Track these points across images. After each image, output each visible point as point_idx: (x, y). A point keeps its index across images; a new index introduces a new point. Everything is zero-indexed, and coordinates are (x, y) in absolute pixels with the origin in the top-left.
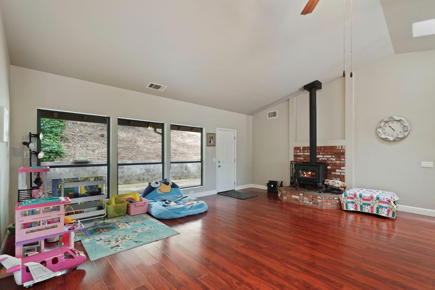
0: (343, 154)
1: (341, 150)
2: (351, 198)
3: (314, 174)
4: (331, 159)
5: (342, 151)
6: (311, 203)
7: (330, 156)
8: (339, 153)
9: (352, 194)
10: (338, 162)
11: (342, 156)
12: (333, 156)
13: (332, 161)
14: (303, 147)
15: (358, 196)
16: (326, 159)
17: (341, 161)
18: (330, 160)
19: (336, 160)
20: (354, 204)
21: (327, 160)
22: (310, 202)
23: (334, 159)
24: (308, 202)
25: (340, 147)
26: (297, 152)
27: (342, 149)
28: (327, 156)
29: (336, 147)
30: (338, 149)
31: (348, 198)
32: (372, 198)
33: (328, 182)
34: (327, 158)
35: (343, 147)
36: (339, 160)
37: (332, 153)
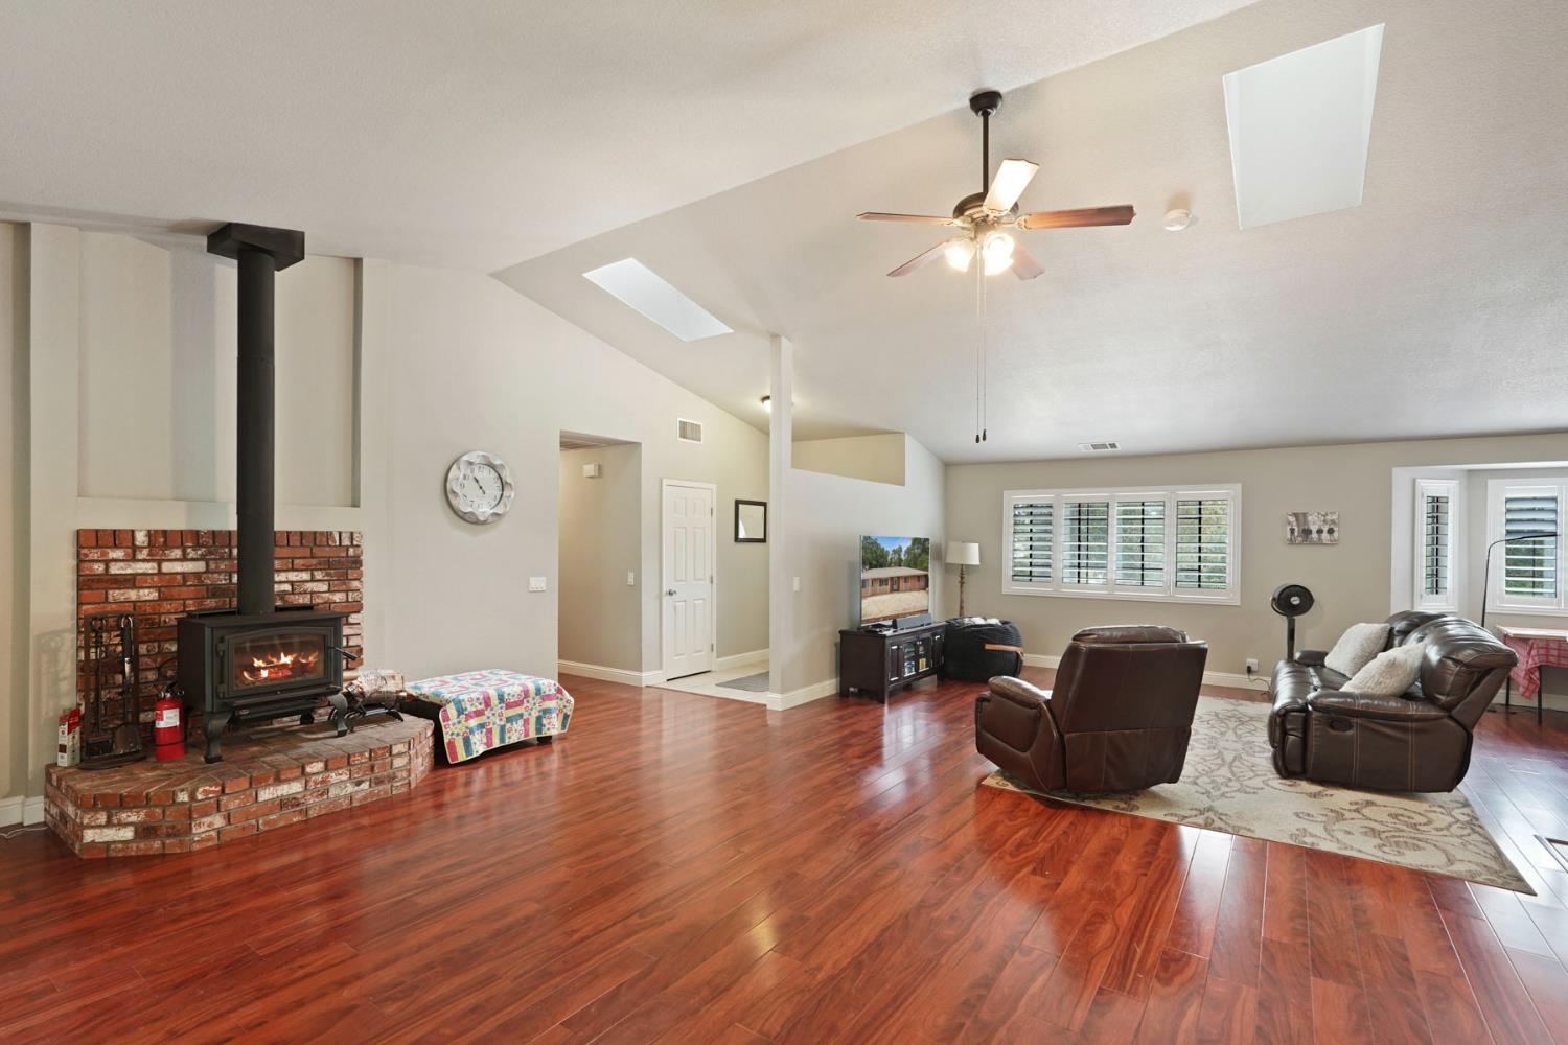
0: (356, 562)
1: (347, 548)
2: (479, 713)
3: (311, 659)
4: (310, 586)
5: (351, 551)
6: (365, 786)
7: (305, 576)
8: (342, 563)
9: (478, 699)
10: (338, 597)
11: (352, 574)
12: (319, 575)
13: (312, 593)
14: (150, 534)
15: (495, 701)
16: (287, 587)
17: (350, 593)
18: (305, 592)
19: (329, 591)
20: (484, 731)
21: (293, 592)
22: (358, 783)
23: (324, 587)
24: (350, 788)
25: (343, 535)
26: (107, 563)
27: (352, 545)
28: (293, 576)
29: (329, 535)
30: (337, 544)
31: (469, 717)
32: (526, 693)
33: (355, 682)
34: (292, 583)
35: (355, 536)
36: (344, 587)
37: (314, 561)
